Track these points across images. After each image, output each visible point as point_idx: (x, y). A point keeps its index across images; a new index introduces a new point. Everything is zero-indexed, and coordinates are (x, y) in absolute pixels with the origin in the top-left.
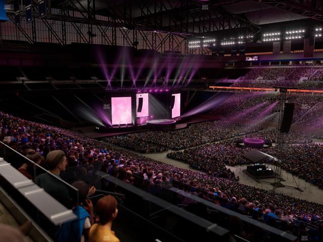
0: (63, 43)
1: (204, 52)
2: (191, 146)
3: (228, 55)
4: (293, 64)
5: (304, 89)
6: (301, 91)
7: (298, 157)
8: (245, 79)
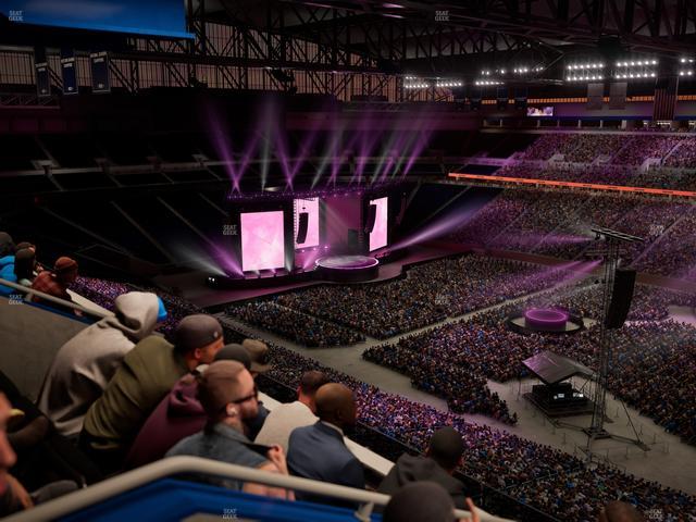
0: (132, 88)
1: (437, 96)
2: (412, 329)
3: (489, 102)
4: (629, 128)
5: (653, 187)
6: (646, 190)
7: (639, 358)
8: (526, 158)
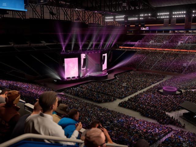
1: (114, 24)
4: (172, 33)
5: (183, 49)
8: (142, 42)
